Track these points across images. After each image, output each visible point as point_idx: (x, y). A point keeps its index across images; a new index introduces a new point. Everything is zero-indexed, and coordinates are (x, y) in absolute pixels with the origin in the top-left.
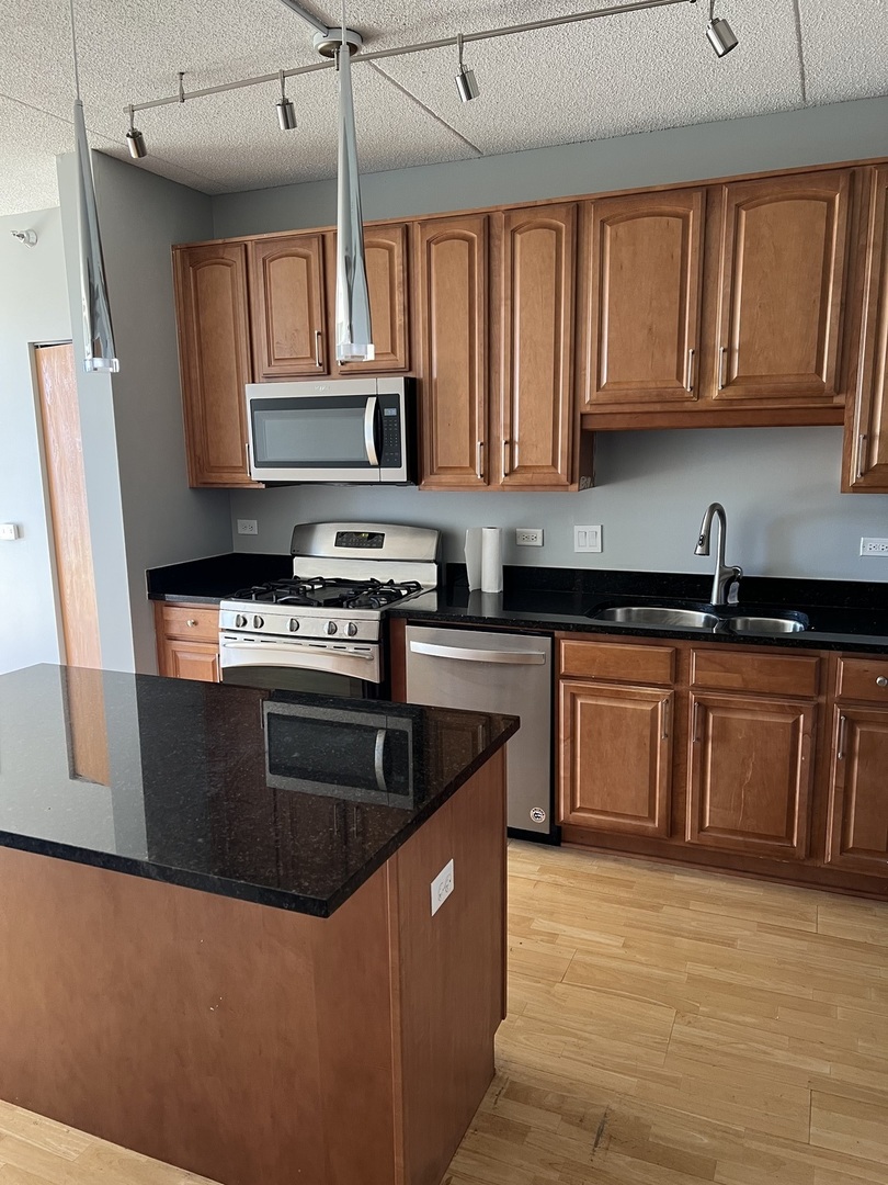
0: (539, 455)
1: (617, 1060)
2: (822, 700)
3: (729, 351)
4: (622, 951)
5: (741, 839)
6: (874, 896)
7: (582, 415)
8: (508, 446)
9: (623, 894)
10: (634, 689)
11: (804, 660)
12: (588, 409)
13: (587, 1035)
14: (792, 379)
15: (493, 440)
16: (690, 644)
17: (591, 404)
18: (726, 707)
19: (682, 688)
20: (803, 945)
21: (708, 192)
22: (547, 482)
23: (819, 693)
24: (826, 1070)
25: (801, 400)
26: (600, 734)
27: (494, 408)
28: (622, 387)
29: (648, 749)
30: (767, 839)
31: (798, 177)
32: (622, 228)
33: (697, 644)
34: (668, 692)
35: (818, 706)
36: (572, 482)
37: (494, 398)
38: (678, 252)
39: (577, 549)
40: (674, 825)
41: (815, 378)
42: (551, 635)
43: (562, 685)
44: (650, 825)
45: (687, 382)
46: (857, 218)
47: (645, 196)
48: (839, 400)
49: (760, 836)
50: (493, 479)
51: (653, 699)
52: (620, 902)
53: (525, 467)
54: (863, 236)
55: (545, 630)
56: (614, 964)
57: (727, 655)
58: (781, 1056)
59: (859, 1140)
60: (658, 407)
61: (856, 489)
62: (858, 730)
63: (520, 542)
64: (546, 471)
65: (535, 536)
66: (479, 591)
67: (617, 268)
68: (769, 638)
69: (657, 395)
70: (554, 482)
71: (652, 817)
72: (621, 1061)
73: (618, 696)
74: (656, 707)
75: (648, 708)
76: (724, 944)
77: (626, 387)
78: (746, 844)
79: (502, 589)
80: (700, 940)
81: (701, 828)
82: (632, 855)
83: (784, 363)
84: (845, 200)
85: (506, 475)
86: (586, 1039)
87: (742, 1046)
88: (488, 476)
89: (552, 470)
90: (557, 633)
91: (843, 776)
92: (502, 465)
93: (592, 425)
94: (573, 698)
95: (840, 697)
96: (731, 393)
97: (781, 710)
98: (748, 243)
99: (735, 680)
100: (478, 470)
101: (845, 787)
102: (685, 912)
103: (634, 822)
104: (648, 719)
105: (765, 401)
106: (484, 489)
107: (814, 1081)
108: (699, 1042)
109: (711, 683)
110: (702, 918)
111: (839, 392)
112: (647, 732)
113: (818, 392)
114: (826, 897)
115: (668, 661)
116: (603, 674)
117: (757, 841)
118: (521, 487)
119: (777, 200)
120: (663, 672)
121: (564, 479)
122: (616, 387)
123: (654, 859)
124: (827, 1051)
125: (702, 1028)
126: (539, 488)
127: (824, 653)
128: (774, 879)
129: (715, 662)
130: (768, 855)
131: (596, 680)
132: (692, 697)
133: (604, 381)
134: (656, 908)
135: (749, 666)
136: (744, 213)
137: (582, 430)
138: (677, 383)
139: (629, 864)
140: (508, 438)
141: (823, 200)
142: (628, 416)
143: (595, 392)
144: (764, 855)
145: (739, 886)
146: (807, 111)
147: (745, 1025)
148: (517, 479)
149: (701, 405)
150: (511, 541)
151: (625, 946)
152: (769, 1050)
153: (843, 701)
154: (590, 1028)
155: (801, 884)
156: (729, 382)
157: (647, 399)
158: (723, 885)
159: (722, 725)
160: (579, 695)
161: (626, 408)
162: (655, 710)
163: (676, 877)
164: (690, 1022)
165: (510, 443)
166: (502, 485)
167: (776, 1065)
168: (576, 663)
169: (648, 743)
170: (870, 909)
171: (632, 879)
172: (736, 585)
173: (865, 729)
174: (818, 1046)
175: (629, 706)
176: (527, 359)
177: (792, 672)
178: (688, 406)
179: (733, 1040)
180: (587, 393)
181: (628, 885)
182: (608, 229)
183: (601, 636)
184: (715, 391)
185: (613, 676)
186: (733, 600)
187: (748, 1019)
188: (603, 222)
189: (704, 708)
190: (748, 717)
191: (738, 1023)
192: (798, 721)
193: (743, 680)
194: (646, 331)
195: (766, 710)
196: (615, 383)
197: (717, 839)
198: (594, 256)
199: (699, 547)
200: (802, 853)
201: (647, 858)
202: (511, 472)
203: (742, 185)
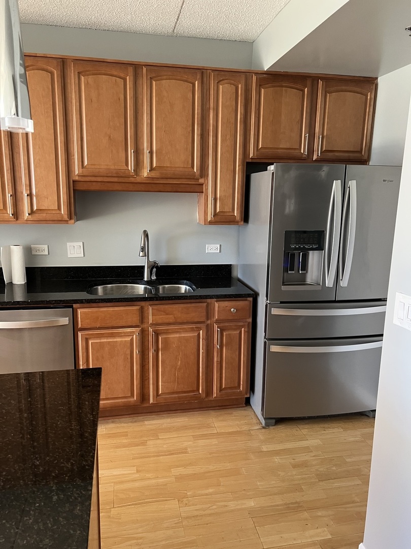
0: (50, 203)
1: (161, 543)
2: (209, 322)
3: (151, 152)
4: (137, 475)
5: (177, 395)
6: (231, 406)
7: (73, 181)
8: (29, 197)
9: (125, 441)
10: (121, 330)
11: (201, 304)
12: (77, 178)
13: (140, 535)
14: (181, 169)
15: (18, 194)
16: (148, 303)
17: (79, 176)
18: (167, 332)
19: (145, 326)
20: (214, 441)
21: (136, 67)
22: (56, 219)
23: (208, 319)
24: (253, 504)
25: (185, 180)
26: (103, 357)
27: (17, 174)
28: (96, 167)
29: (129, 360)
30: (188, 393)
31: (179, 70)
32: (91, 79)
33: (151, 302)
34: (138, 329)
35: (207, 326)
36: (71, 219)
37: (17, 168)
38: (122, 97)
39: (69, 256)
40: (144, 396)
41: (191, 170)
42: (72, 307)
43: (80, 334)
44: (132, 399)
45: (131, 167)
46: (205, 94)
47: (102, 63)
48: (201, 181)
49: (185, 392)
50: (20, 217)
51: (132, 334)
52: (124, 447)
53: (41, 210)
54: (208, 103)
55: (67, 304)
56: (137, 484)
57: (166, 307)
58: (232, 505)
59: (282, 535)
60: (116, 180)
61: (211, 223)
62: (225, 334)
63: (34, 253)
64: (54, 212)
65: (44, 249)
66: (11, 284)
67: (89, 101)
68: (186, 296)
69: (116, 173)
70: (60, 219)
71: (132, 395)
72: (164, 543)
73: (112, 335)
74: (133, 339)
75: (128, 339)
76: (182, 453)
77: (98, 167)
78: (179, 398)
79: (26, 281)
80: (171, 454)
81: (158, 395)
82: (120, 417)
83: (177, 161)
84: (200, 85)
85: (29, 214)
86: (141, 538)
87: (214, 507)
88: (16, 215)
89: (58, 212)
90: (75, 306)
91: (219, 356)
92: (26, 209)
93: (80, 187)
94: (87, 340)
95: (216, 320)
96: (154, 174)
97: (192, 330)
98: (157, 99)
99: (171, 318)
100: (10, 211)
101: (220, 361)
102: (158, 442)
103: (123, 400)
104: (129, 345)
105: (169, 180)
106: (15, 222)
107: (252, 512)
108: (196, 513)
109: (160, 321)
110: (167, 442)
111: (201, 177)
112: (128, 352)
113: (193, 177)
114: (213, 413)
115: (138, 313)
116: (103, 325)
117: (184, 395)
118: (39, 221)
119: (169, 79)
120: (135, 319)
121: (66, 217)
122: (93, 167)
123: (133, 415)
124: (248, 494)
125: (193, 505)
126: (51, 222)
127: (209, 300)
128: (189, 410)
129: (162, 311)
130: (189, 400)
131: (100, 328)
132: (151, 330)
133: (86, 163)
134: (143, 443)
135: (177, 310)
136: (154, 82)
137: (73, 190)
138: (126, 168)
139: (121, 423)
140: (29, 192)
141: (190, 83)
142: (99, 183)
143: (81, 169)
144: (186, 401)
145: (176, 419)
146: (174, 38)
147: (211, 494)
148: (36, 217)
149: (138, 180)
150: (29, 252)
151: (138, 471)
152: (225, 503)
153: (218, 322)
154: (140, 530)
155: (202, 409)
156: (152, 169)
157: (110, 175)
158: (169, 420)
159: (166, 341)
160: (90, 338)
161: (99, 179)
162: (132, 340)
163: (146, 423)
164: (186, 504)
165: (30, 195)
166: (26, 220)
167: (232, 511)
168: (87, 321)
169: (129, 357)
170: (232, 413)
171: (126, 430)
172: (155, 270)
173: (227, 333)
174: (243, 492)
175: (118, 339)
176: (37, 147)
177: (195, 311)
178: (132, 180)
179: (209, 505)
180: (77, 170)
181: (125, 435)
182: (83, 78)
183: (101, 304)
184: (145, 173)
185: (110, 325)
186: (154, 278)
187: (211, 490)
188: (79, 73)
189: (157, 334)
190: (177, 335)
191: (207, 495)
192: (199, 334)
193: (175, 318)
194: (107, 138)
195: (186, 331)
196: (92, 165)
197: (165, 399)
198: (75, 92)
199: (141, 252)
200: (204, 395)
201: (128, 416)
202: (32, 212)
203: (152, 68)
